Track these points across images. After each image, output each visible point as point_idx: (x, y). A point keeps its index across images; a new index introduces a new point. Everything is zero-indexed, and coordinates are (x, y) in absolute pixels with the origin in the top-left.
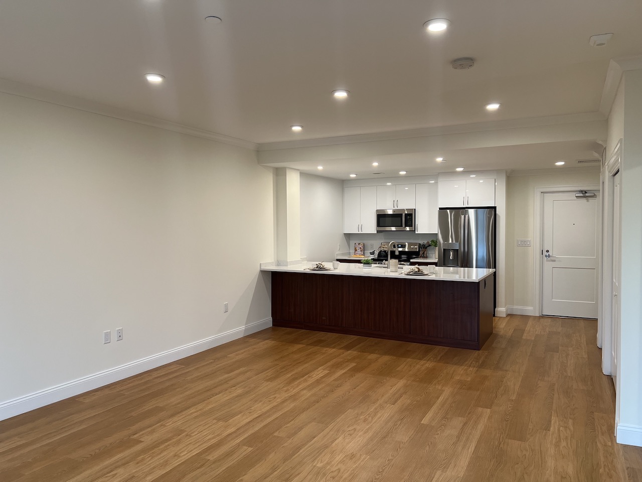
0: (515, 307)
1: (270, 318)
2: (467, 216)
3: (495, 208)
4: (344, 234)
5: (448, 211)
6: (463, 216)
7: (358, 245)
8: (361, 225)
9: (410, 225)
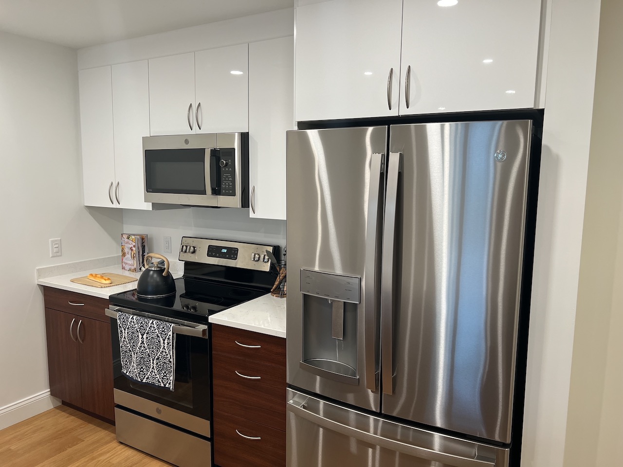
2: (394, 158)
7: (126, 240)
8: (117, 183)
9: (229, 190)
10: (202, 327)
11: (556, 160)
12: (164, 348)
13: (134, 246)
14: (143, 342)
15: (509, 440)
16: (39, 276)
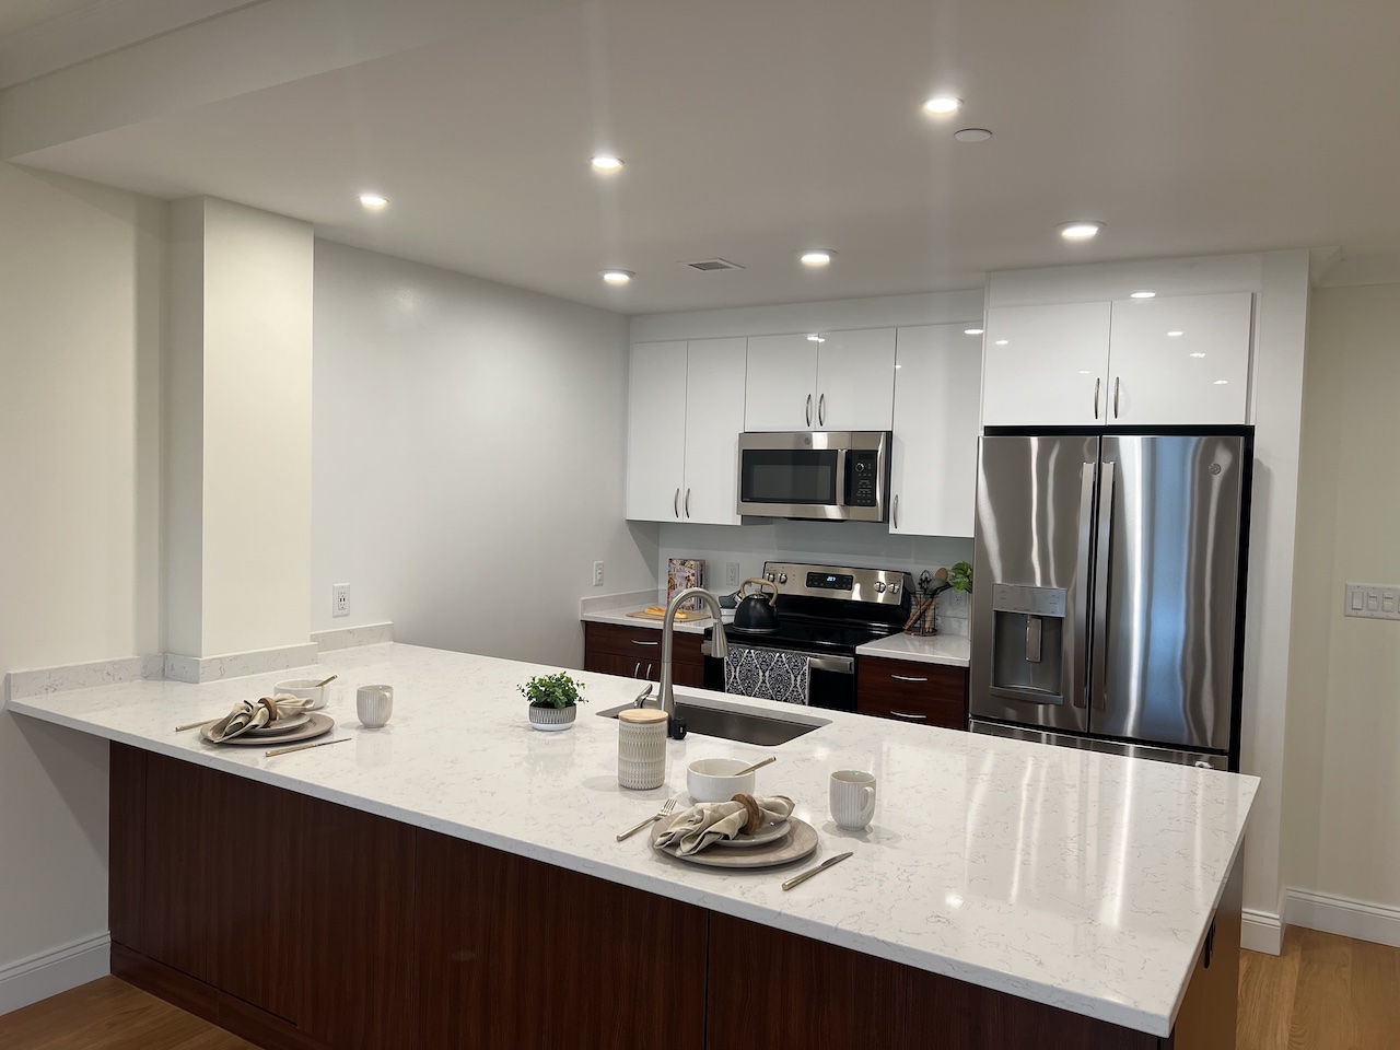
0: (1322, 897)
1: (101, 936)
2: (1107, 468)
3: (1247, 432)
4: (633, 524)
5: (1034, 441)
6: (1088, 470)
7: (678, 567)
8: (686, 490)
9: (866, 499)
10: (848, 660)
11: (1268, 473)
12: (795, 686)
13: (693, 575)
14: (764, 682)
15: (1226, 747)
16: (584, 609)
